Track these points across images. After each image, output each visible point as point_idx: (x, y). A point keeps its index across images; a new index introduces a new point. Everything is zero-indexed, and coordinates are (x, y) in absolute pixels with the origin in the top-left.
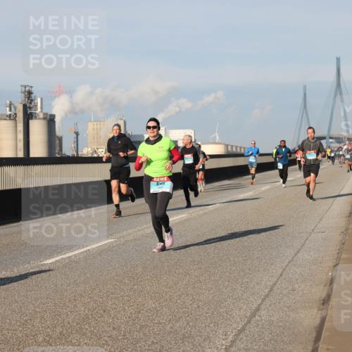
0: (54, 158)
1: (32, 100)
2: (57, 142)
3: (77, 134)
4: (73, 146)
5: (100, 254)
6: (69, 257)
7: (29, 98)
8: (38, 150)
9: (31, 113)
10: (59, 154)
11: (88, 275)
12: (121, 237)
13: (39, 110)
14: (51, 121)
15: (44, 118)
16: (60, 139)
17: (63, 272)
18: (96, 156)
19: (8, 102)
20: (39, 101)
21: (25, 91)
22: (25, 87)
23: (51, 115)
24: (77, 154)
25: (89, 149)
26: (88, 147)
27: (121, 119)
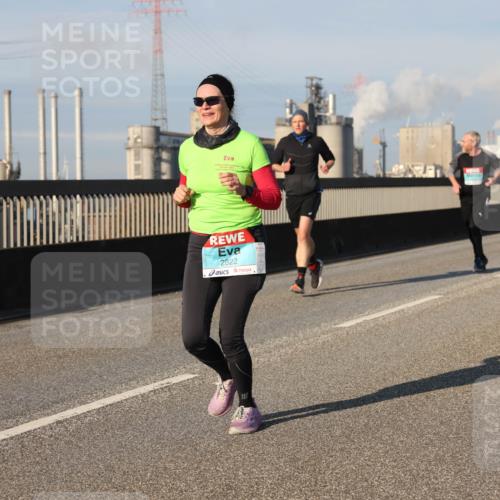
0: (352, 180)
1: (321, 98)
2: (356, 157)
3: (384, 145)
4: (378, 162)
5: (418, 316)
6: (375, 319)
7: (316, 95)
9: (320, 116)
10: (358, 173)
11: (402, 345)
12: (448, 293)
13: (331, 111)
14: (346, 126)
15: (338, 124)
16: (360, 153)
17: (367, 340)
18: (410, 176)
19: (288, 101)
20: (330, 99)
21: (312, 85)
22: (312, 79)
23: (347, 119)
24: (384, 174)
25: (401, 167)
26: (399, 164)
27: (448, 123)
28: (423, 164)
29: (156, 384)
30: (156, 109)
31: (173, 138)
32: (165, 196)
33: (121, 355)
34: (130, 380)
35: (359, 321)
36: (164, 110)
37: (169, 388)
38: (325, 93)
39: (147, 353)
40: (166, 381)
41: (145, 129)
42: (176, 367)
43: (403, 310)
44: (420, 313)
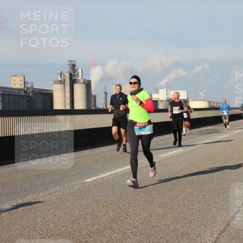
0: (91, 110)
1: (75, 71)
2: (93, 99)
3: (106, 93)
4: (103, 101)
5: (123, 176)
6: (102, 178)
7: (73, 69)
8: (80, 105)
9: (75, 79)
10: (94, 107)
11: (115, 190)
13: (80, 77)
14: (88, 84)
15: (84, 83)
16: (95, 97)
17: (98, 187)
19: (59, 72)
20: (80, 71)
21: (71, 64)
22: (71, 61)
23: (88, 81)
24: (106, 107)
31: (2, 89)
38: (77, 68)
42: (4, 203)
43: (115, 173)
44: (124, 174)
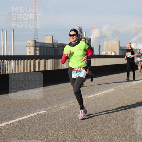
3: (100, 46)
4: (98, 51)
5: (109, 94)
6: (97, 95)
7: (81, 32)
9: (81, 38)
12: (118, 88)
13: (85, 36)
14: (89, 41)
17: (95, 101)
18: (107, 55)
20: (85, 33)
21: (79, 29)
22: (79, 27)
23: (89, 39)
24: (100, 54)
25: (105, 52)
26: (104, 51)
27: (117, 40)
28: (111, 52)
29: (35, 114)
30: (35, 36)
31: (40, 44)
32: (38, 60)
33: (25, 105)
34: (28, 112)
35: (93, 96)
36: (37, 36)
37: (39, 115)
38: (83, 31)
39: (32, 105)
40: (38, 113)
41: (32, 41)
42: (41, 109)
43: (105, 93)
44: (110, 94)
